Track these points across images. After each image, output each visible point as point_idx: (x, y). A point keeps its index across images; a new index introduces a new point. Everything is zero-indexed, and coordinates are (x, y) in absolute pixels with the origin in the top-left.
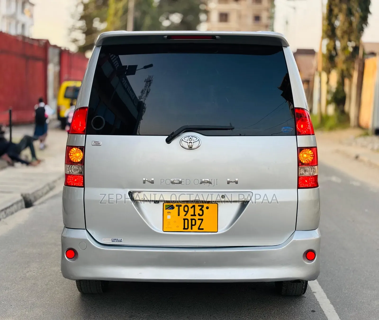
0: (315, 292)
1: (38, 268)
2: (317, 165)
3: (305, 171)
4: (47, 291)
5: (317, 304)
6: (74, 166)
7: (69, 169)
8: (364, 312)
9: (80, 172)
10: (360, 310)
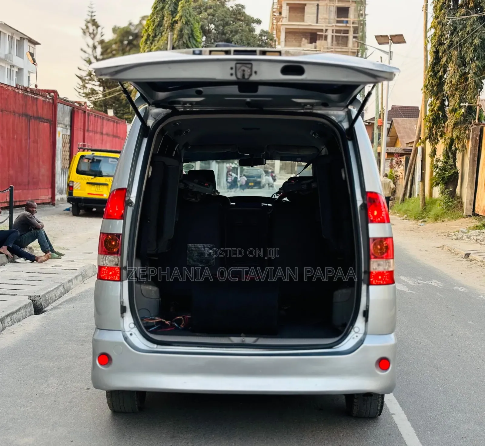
0: (394, 414)
1: (57, 384)
2: (393, 258)
3: (379, 265)
4: (71, 410)
5: (395, 426)
6: (109, 257)
7: (103, 260)
8: (450, 436)
9: (116, 264)
10: (446, 434)
